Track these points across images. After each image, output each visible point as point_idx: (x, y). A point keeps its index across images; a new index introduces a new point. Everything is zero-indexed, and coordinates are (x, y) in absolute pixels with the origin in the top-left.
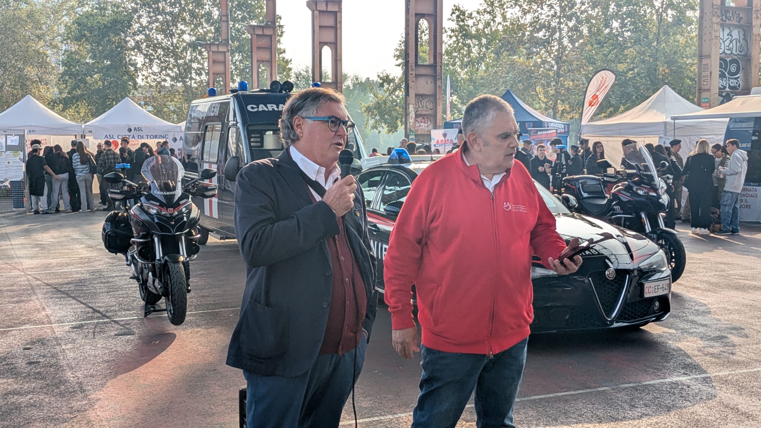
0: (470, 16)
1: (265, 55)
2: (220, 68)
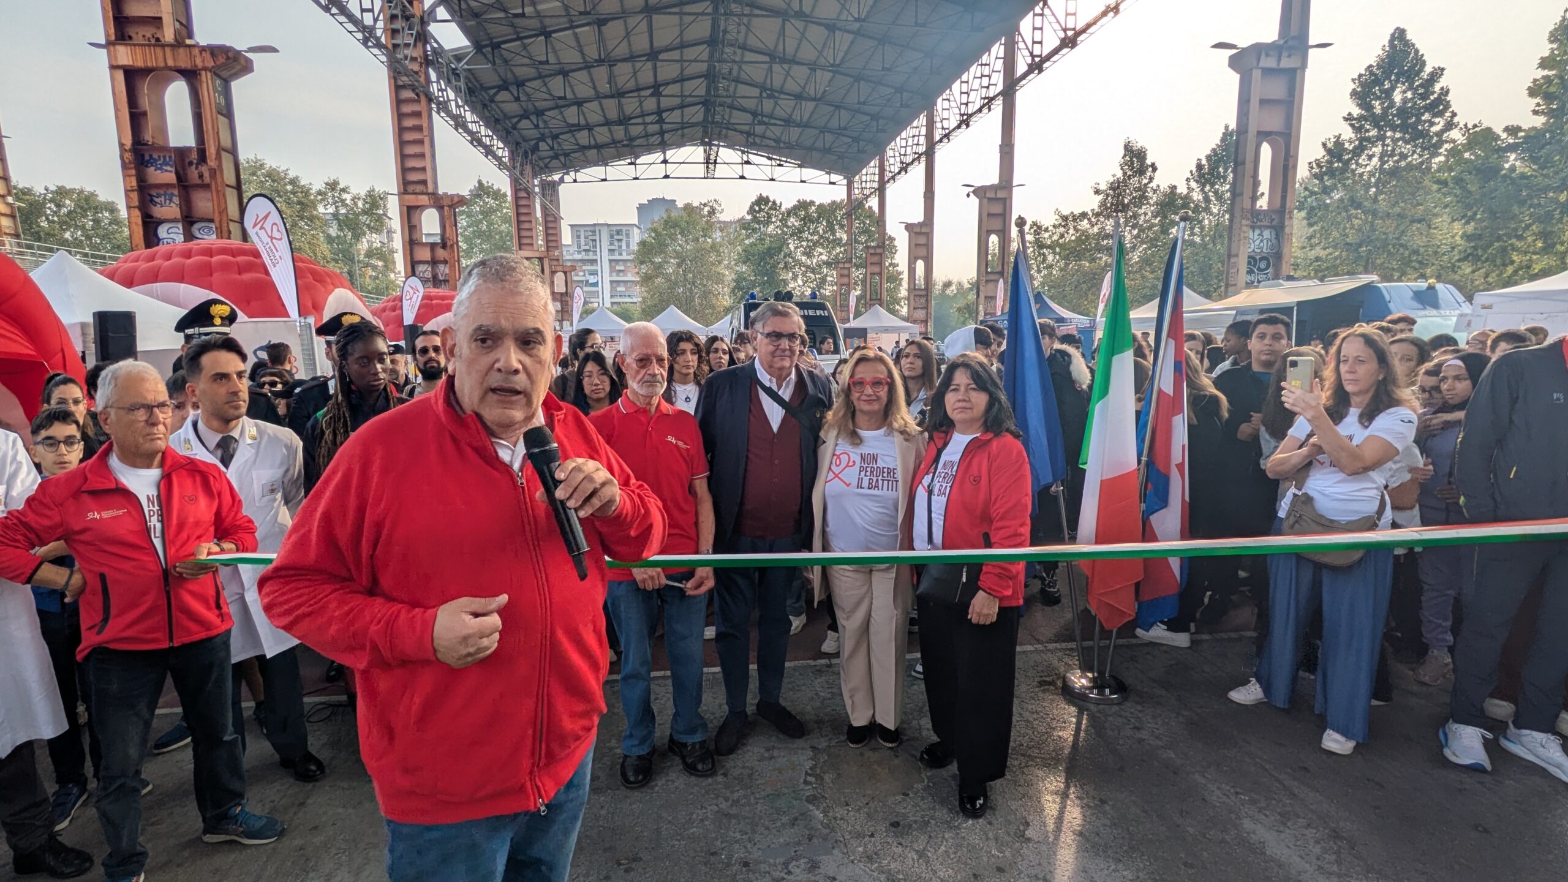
0: (1046, 230)
1: (876, 269)
2: (845, 280)
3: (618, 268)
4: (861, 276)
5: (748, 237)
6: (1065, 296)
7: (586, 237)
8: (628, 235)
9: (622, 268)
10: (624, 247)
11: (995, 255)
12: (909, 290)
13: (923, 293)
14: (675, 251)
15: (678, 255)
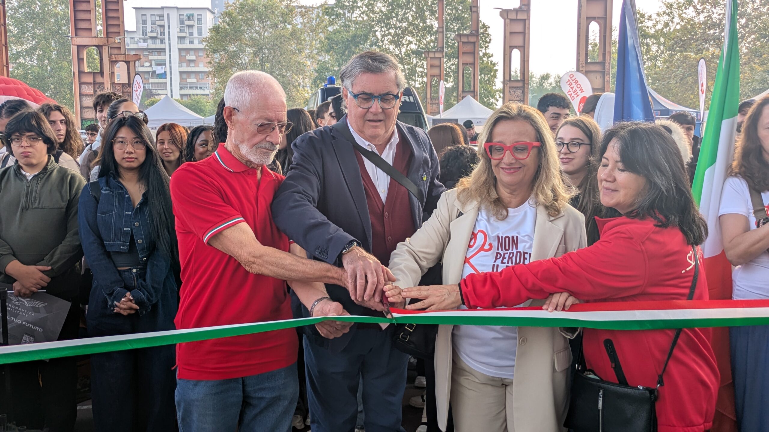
1: (469, 59)
2: (436, 71)
3: (188, 58)
4: (453, 67)
5: (331, 23)
6: (670, 89)
7: (153, 23)
8: (199, 20)
9: (193, 58)
10: (196, 34)
11: (595, 45)
12: (504, 83)
13: (520, 84)
14: (251, 38)
15: (255, 43)
